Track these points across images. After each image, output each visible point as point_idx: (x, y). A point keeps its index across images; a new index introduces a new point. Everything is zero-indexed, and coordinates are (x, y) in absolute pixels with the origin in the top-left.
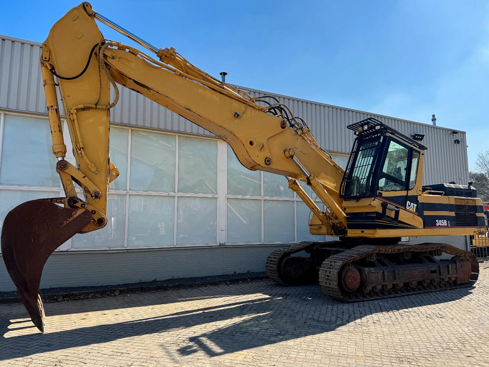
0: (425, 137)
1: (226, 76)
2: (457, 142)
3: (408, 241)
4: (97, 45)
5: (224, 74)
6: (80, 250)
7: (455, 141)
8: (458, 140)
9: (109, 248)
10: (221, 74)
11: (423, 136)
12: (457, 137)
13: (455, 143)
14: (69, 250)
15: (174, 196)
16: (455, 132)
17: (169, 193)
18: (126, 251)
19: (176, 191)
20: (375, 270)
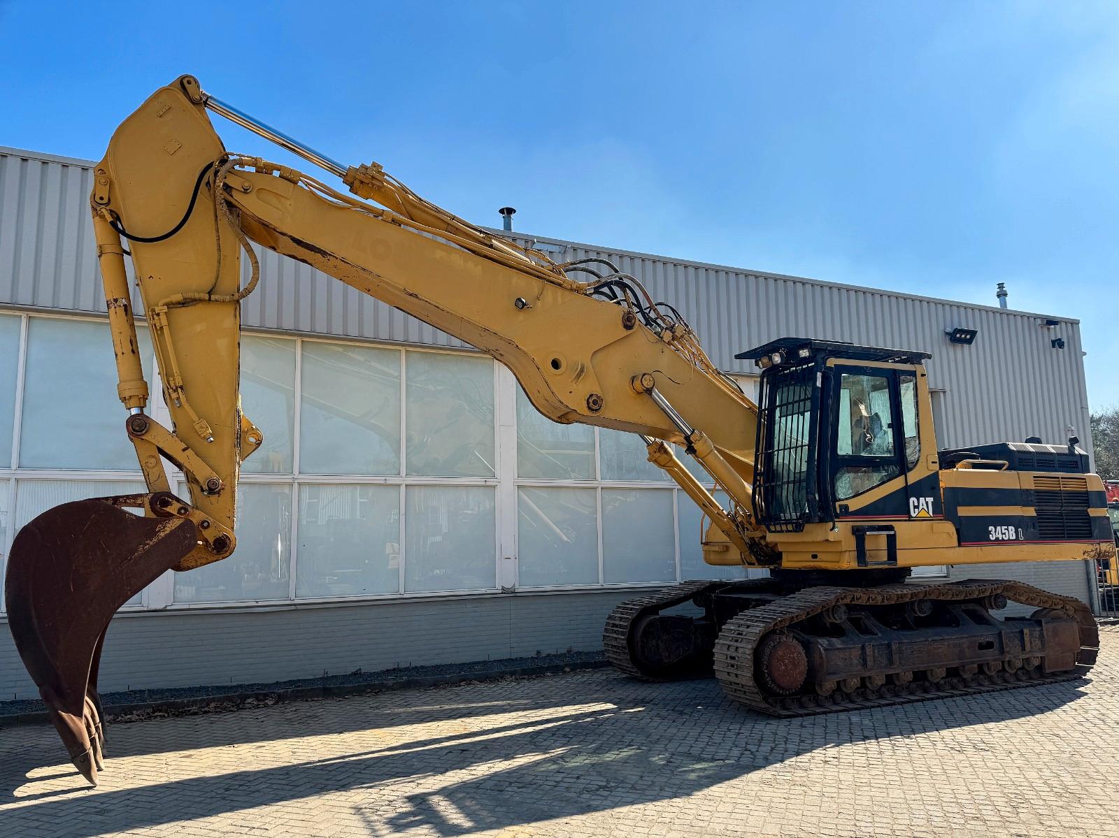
0: (979, 335)
1: (513, 216)
2: (1058, 343)
3: (945, 577)
4: (210, 165)
5: (508, 212)
6: (192, 607)
7: (1053, 342)
8: (1060, 339)
9: (257, 602)
10: (502, 211)
11: (973, 333)
12: (1056, 333)
13: (1054, 346)
14: (168, 608)
15: (399, 485)
16: (1051, 322)
17: (387, 478)
18: (293, 608)
19: (403, 473)
20: (843, 642)
